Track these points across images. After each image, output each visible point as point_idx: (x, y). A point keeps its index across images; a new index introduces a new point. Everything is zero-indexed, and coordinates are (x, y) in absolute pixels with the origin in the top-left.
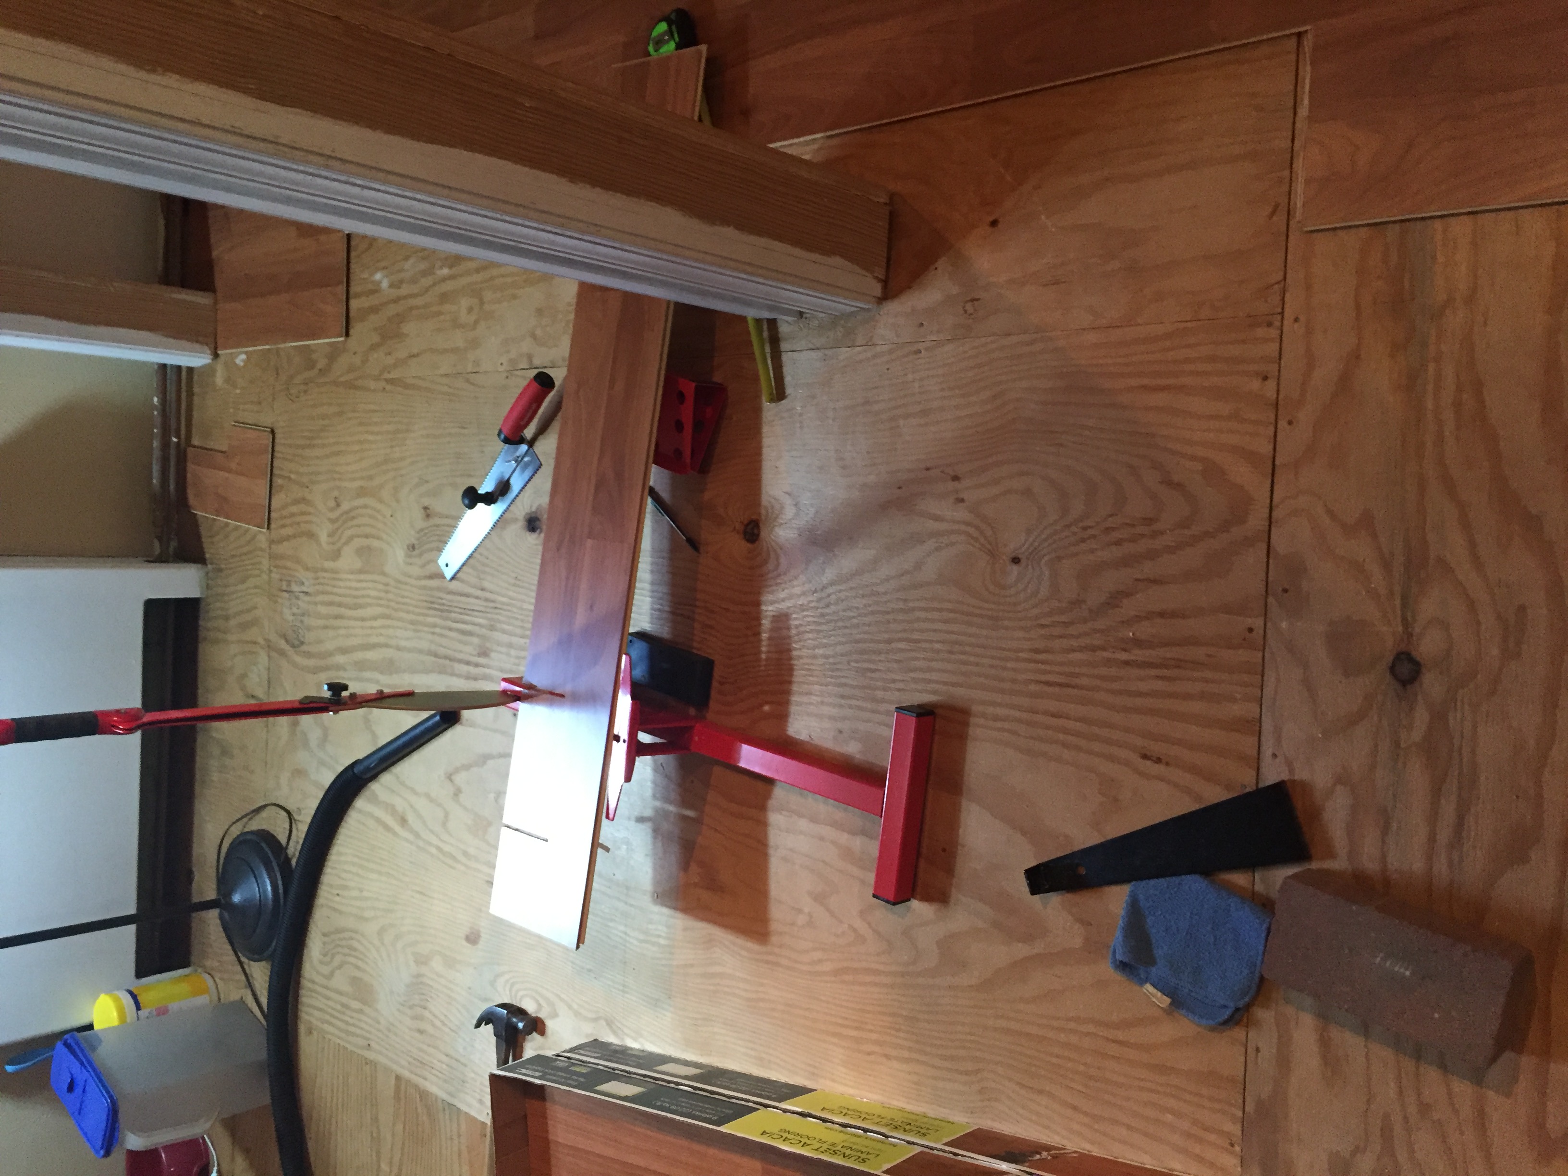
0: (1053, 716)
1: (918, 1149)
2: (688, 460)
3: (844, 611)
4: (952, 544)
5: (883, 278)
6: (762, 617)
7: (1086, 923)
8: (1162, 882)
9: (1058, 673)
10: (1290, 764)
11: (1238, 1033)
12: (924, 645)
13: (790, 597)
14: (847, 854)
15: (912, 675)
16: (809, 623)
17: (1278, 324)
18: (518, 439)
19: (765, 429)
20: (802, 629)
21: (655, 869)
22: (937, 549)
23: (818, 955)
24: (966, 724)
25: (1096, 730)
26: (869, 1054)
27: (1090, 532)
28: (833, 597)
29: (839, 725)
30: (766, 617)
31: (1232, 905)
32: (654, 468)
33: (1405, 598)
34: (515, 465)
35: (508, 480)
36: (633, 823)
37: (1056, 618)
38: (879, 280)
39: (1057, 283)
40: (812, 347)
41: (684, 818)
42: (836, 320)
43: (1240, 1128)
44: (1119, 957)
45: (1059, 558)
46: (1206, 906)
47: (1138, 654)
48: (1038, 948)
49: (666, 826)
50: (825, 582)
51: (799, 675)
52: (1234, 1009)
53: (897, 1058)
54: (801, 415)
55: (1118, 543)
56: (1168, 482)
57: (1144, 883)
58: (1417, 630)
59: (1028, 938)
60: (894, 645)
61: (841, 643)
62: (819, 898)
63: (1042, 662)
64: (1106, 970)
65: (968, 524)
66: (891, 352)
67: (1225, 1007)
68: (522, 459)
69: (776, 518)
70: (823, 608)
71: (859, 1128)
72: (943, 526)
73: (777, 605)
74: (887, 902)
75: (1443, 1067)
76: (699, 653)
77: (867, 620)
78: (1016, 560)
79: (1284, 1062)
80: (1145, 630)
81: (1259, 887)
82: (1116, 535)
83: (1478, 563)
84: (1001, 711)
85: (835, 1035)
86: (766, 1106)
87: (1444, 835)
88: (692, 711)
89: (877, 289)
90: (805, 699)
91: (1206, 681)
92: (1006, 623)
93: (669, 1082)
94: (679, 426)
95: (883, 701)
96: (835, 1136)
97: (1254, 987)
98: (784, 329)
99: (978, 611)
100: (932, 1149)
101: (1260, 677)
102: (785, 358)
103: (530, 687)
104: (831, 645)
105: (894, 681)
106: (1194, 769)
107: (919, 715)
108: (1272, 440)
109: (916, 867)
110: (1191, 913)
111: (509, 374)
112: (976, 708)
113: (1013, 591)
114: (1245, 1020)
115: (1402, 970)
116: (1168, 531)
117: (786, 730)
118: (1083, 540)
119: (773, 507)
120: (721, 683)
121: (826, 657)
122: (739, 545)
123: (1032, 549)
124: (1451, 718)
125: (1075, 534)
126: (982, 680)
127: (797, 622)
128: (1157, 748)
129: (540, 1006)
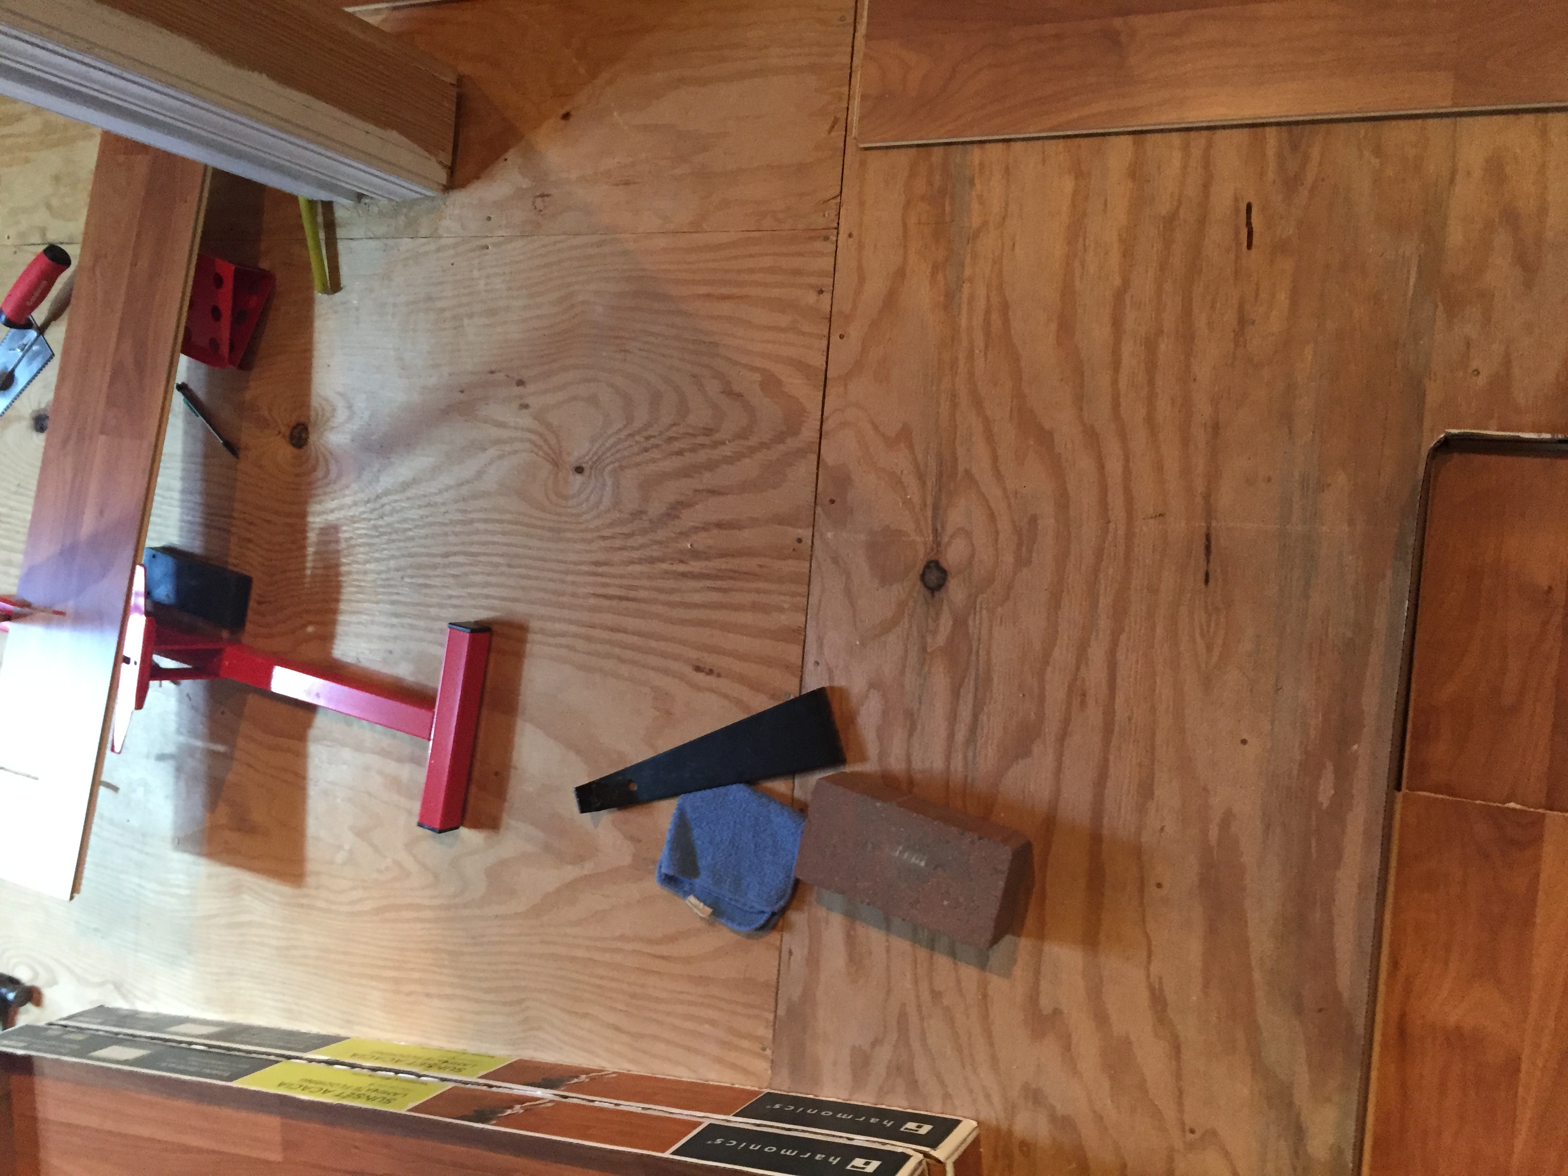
0: (612, 630)
1: (449, 1085)
2: (226, 355)
3: (399, 522)
4: (516, 452)
5: (449, 164)
6: (307, 528)
7: (634, 839)
8: (708, 793)
9: (621, 587)
10: (830, 672)
11: (773, 937)
12: (482, 559)
13: (341, 508)
14: (395, 783)
15: (470, 590)
16: (361, 536)
17: (834, 239)
18: (23, 322)
19: (318, 324)
20: (353, 542)
21: (176, 813)
22: (500, 457)
23: (356, 895)
24: (522, 641)
25: (653, 644)
26: (409, 994)
27: (652, 441)
28: (388, 508)
29: (390, 646)
30: (313, 529)
31: (772, 811)
32: (184, 361)
33: (936, 508)
34: (21, 354)
35: (13, 370)
36: (152, 762)
37: (618, 530)
38: (445, 166)
39: (627, 183)
40: (372, 235)
41: (213, 754)
42: (399, 206)
43: (771, 1031)
44: (664, 870)
45: (622, 468)
46: (748, 814)
47: (696, 566)
48: (588, 868)
49: (191, 763)
50: (380, 491)
51: (348, 593)
52: (770, 914)
53: (439, 997)
54: (357, 309)
55: (680, 453)
56: (730, 393)
57: (691, 796)
58: (946, 539)
59: (579, 859)
60: (452, 559)
61: (393, 557)
62: (361, 833)
63: (601, 575)
64: (653, 886)
65: (530, 431)
66: (455, 246)
67: (763, 912)
68: (31, 346)
69: (328, 420)
70: (375, 519)
71: (390, 1070)
72: (504, 434)
73: (325, 517)
74: (433, 830)
75: (953, 954)
76: (236, 570)
77: (423, 532)
78: (579, 470)
79: (813, 961)
80: (702, 541)
81: (798, 794)
82: (677, 445)
83: (998, 475)
84: (559, 627)
85: (372, 977)
86: (289, 1058)
87: (961, 735)
88: (225, 634)
89: (442, 176)
90: (354, 618)
91: (758, 591)
92: (569, 535)
93: (181, 1042)
94: (216, 313)
95: (437, 619)
96: (362, 1080)
97: (789, 891)
98: (340, 213)
99: (539, 523)
100: (466, 1083)
101: (806, 587)
102: (341, 246)
103: (25, 604)
104: (384, 560)
105: (451, 597)
106: (742, 679)
107: (473, 631)
108: (825, 354)
109: (467, 793)
110: (735, 822)
111: (17, 249)
112: (534, 624)
113: (574, 502)
114: (780, 924)
115: (917, 862)
116: (727, 442)
117: (330, 653)
118: (646, 450)
119: (323, 409)
120: (259, 603)
121: (379, 573)
122: (285, 451)
123: (595, 458)
124: (970, 622)
125: (637, 442)
126: (542, 595)
127: (347, 535)
128: (710, 660)
129: (36, 975)
